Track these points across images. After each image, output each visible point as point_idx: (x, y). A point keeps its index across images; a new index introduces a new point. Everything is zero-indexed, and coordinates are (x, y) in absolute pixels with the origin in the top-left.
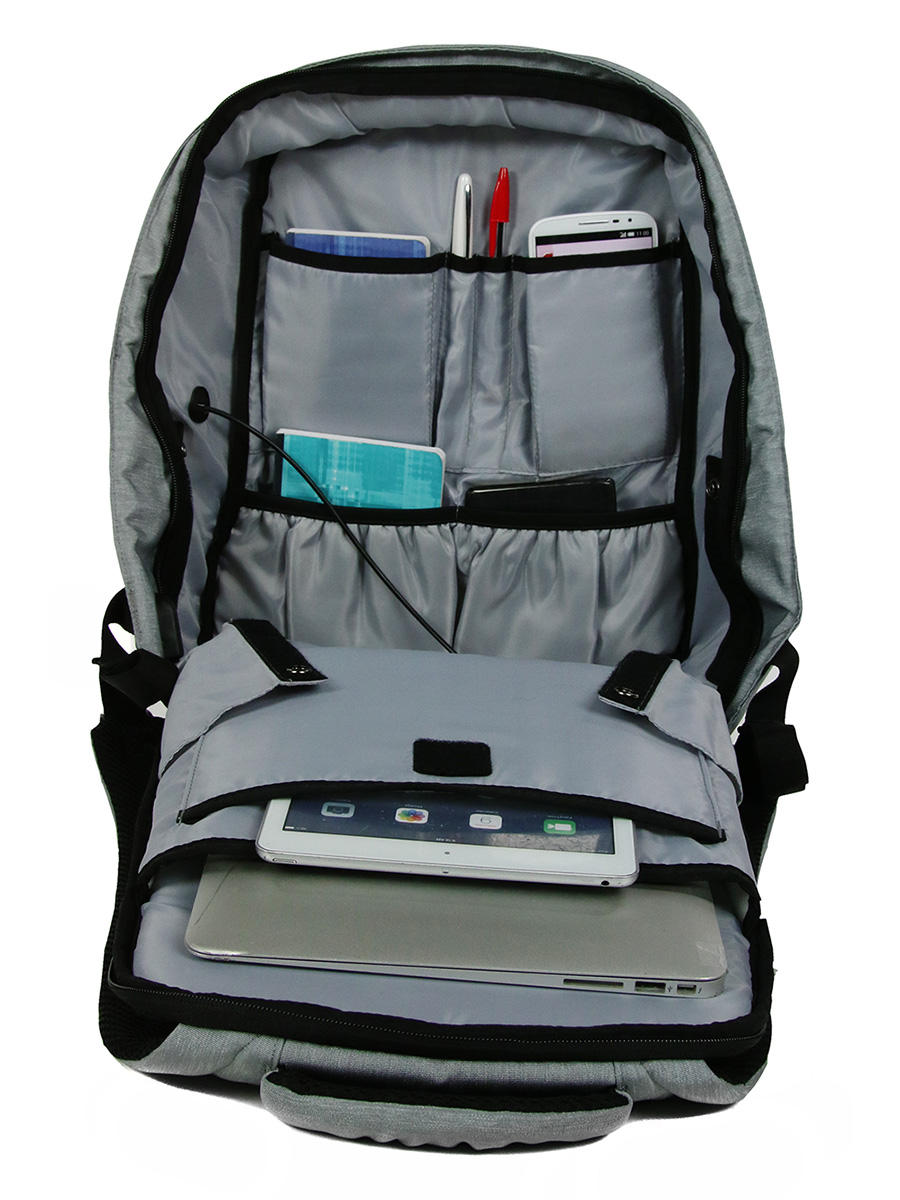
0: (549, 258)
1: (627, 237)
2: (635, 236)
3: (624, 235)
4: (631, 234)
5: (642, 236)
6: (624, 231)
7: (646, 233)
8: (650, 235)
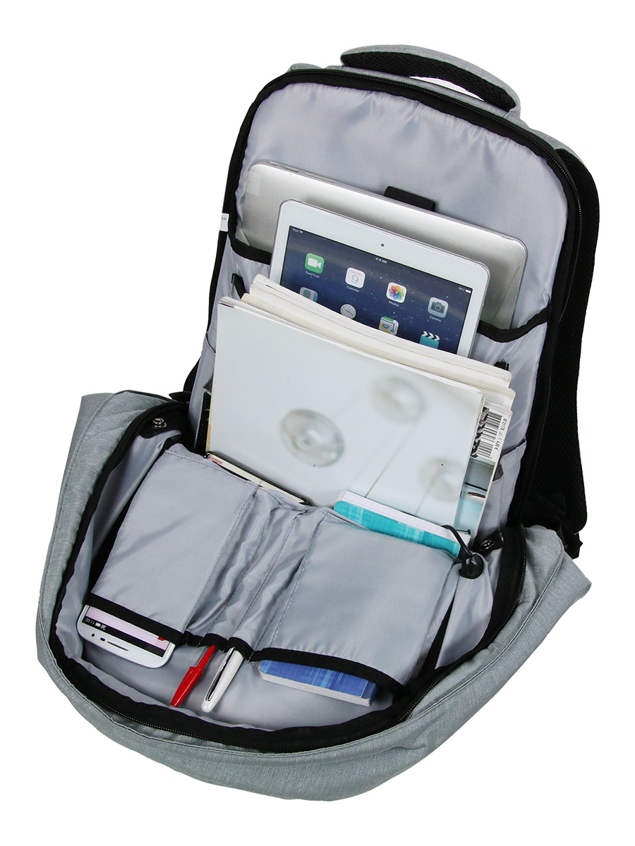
0: (162, 637)
1: (102, 624)
2: (96, 622)
3: (103, 627)
4: (98, 625)
5: (91, 619)
6: (102, 630)
7: (88, 620)
8: (86, 617)
